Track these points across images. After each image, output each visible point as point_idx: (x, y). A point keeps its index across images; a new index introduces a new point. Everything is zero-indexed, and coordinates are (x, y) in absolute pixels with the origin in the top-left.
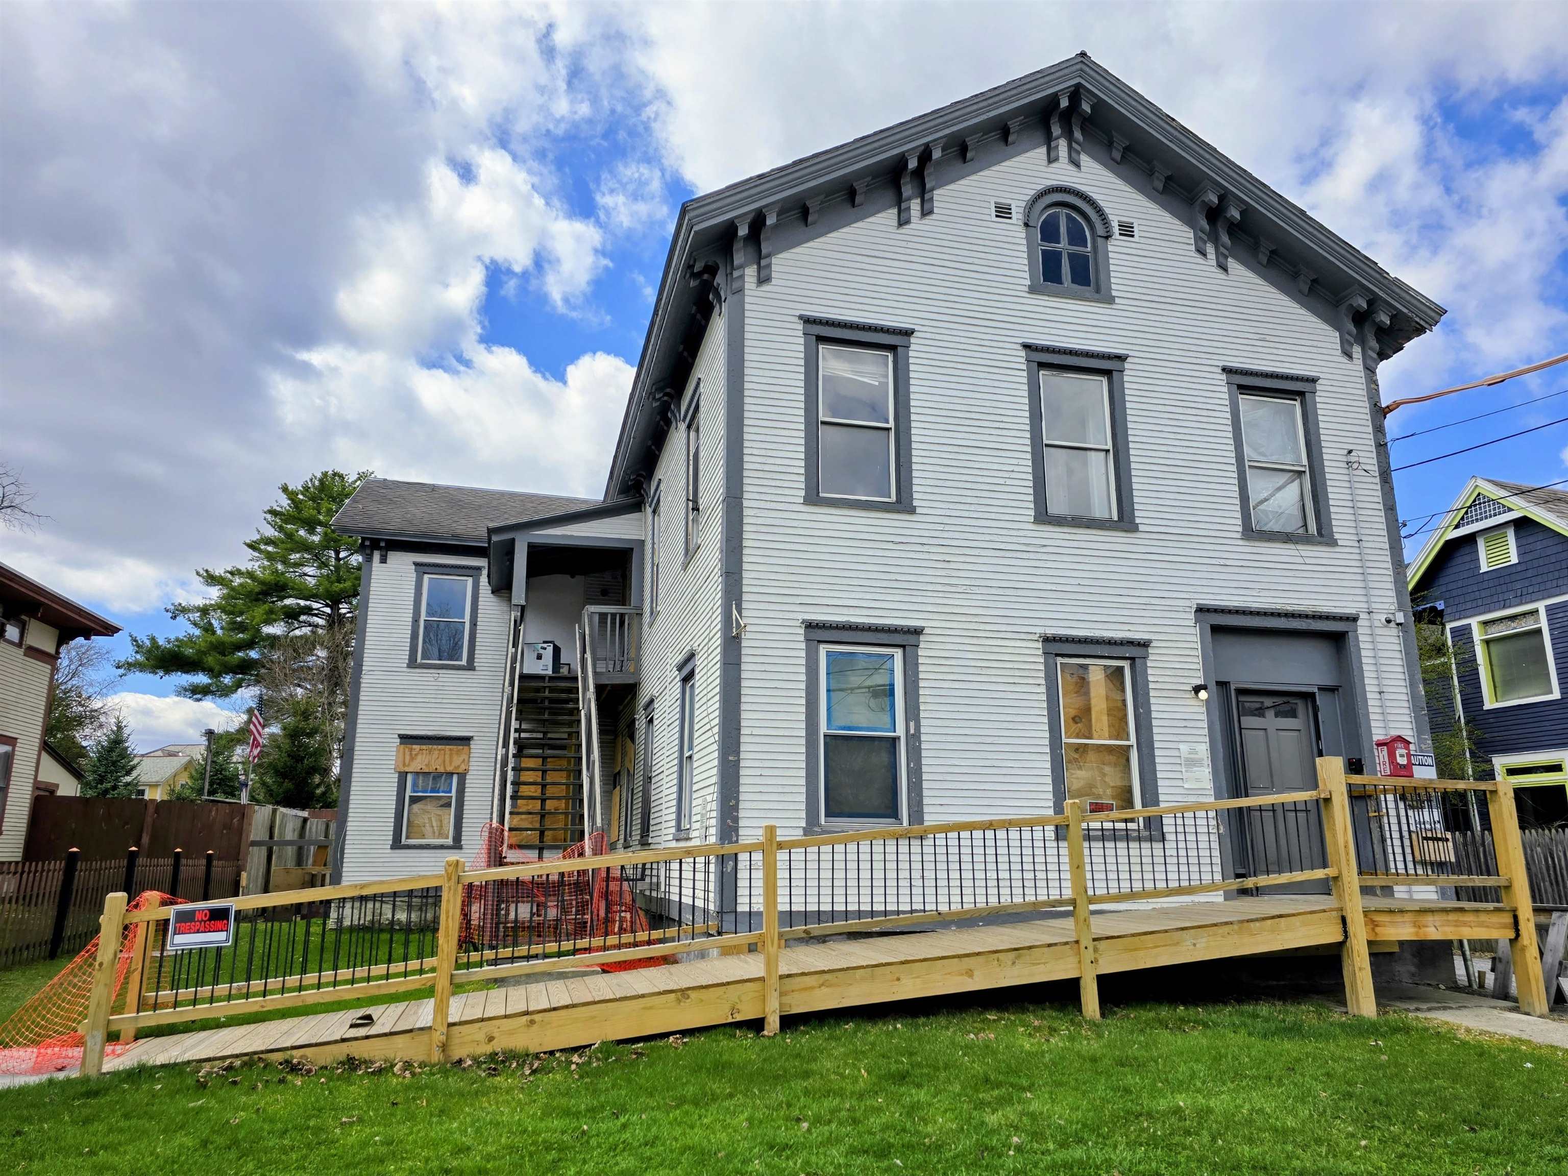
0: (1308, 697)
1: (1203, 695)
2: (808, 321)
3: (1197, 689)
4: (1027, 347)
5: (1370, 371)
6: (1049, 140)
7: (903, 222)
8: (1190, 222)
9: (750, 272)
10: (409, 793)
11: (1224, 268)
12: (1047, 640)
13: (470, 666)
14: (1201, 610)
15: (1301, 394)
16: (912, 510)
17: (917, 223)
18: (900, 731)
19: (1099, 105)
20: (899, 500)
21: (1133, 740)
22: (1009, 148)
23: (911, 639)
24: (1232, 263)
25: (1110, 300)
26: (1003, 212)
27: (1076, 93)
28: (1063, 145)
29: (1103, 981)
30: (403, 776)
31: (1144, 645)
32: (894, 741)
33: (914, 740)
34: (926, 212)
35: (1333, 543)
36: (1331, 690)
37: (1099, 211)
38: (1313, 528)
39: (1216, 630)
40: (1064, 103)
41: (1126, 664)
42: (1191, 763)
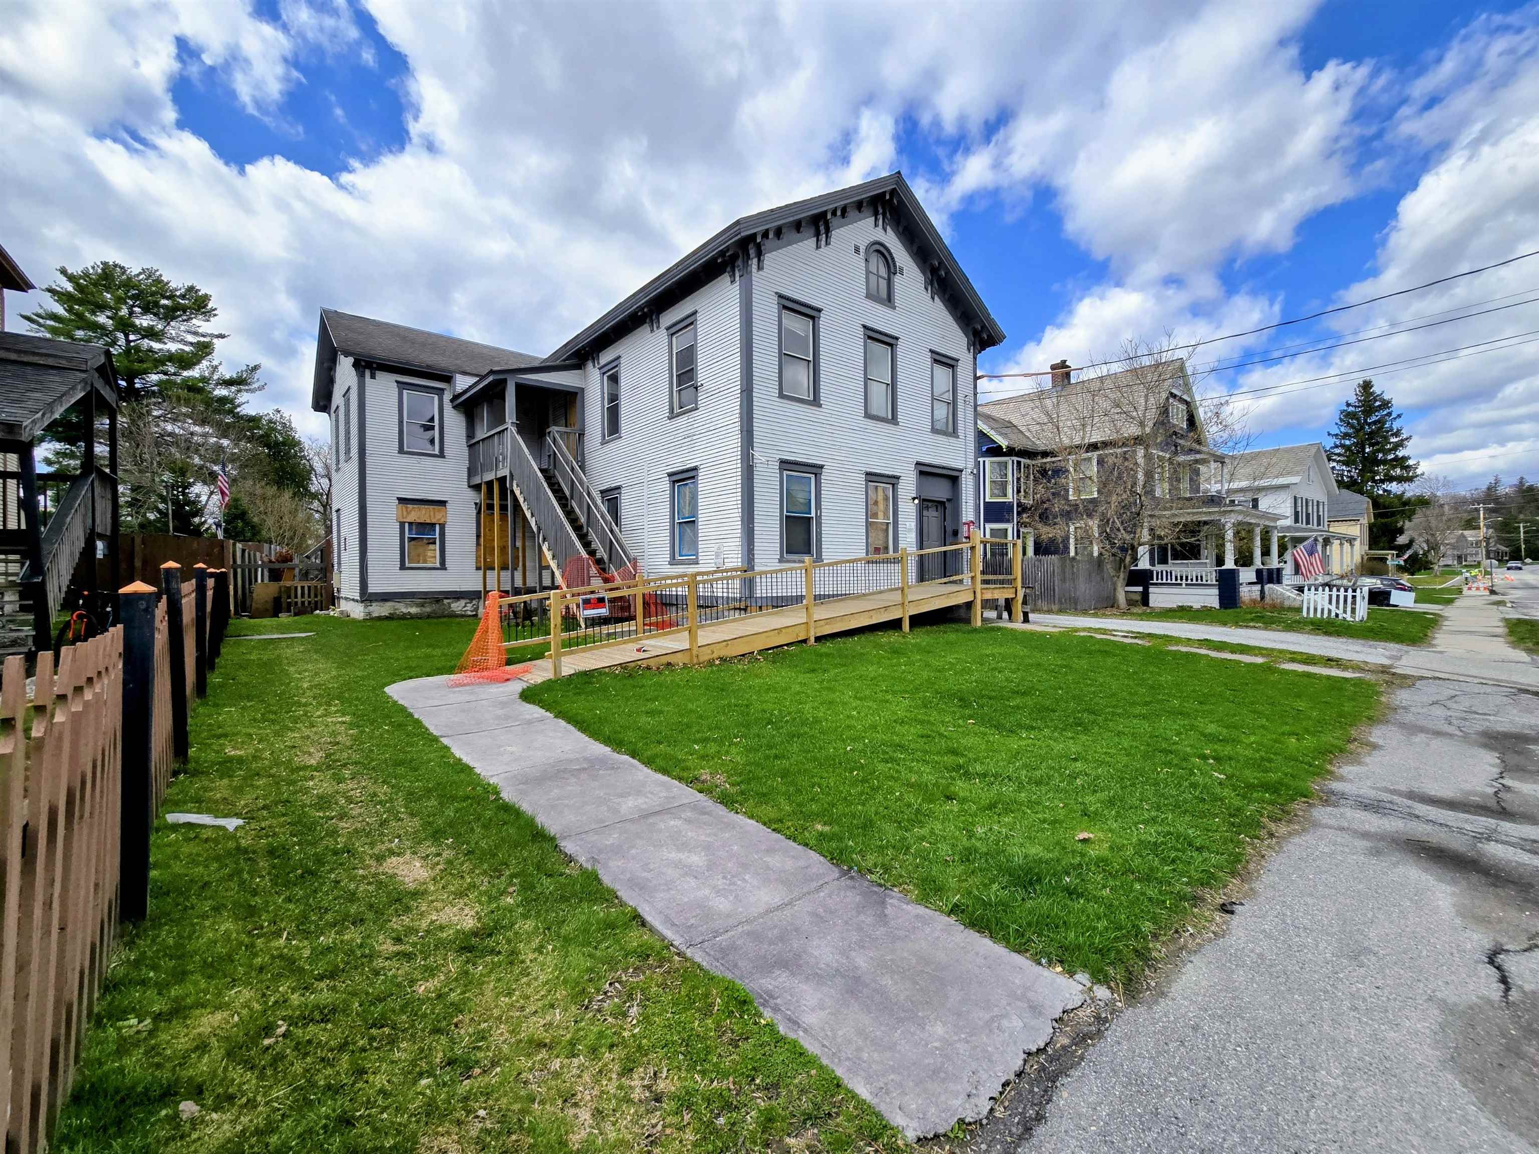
0: (942, 503)
1: (916, 501)
2: (781, 296)
3: (914, 499)
4: (864, 327)
5: (975, 358)
6: (876, 214)
7: (818, 247)
8: (923, 272)
9: (755, 261)
10: (407, 535)
11: (933, 298)
12: (868, 474)
13: (442, 455)
14: (918, 464)
15: (953, 366)
16: (820, 406)
17: (824, 249)
18: (813, 515)
19: (901, 201)
20: (815, 399)
21: (891, 521)
22: (861, 215)
23: (818, 471)
24: (936, 297)
25: (894, 308)
26: (857, 250)
27: (893, 192)
28: (880, 217)
29: (911, 617)
30: (402, 525)
31: (898, 478)
32: (809, 519)
33: (819, 518)
34: (827, 243)
35: (958, 437)
36: (949, 500)
37: (893, 259)
38: (951, 429)
39: (921, 473)
40: (888, 197)
41: (890, 486)
42: (910, 530)
